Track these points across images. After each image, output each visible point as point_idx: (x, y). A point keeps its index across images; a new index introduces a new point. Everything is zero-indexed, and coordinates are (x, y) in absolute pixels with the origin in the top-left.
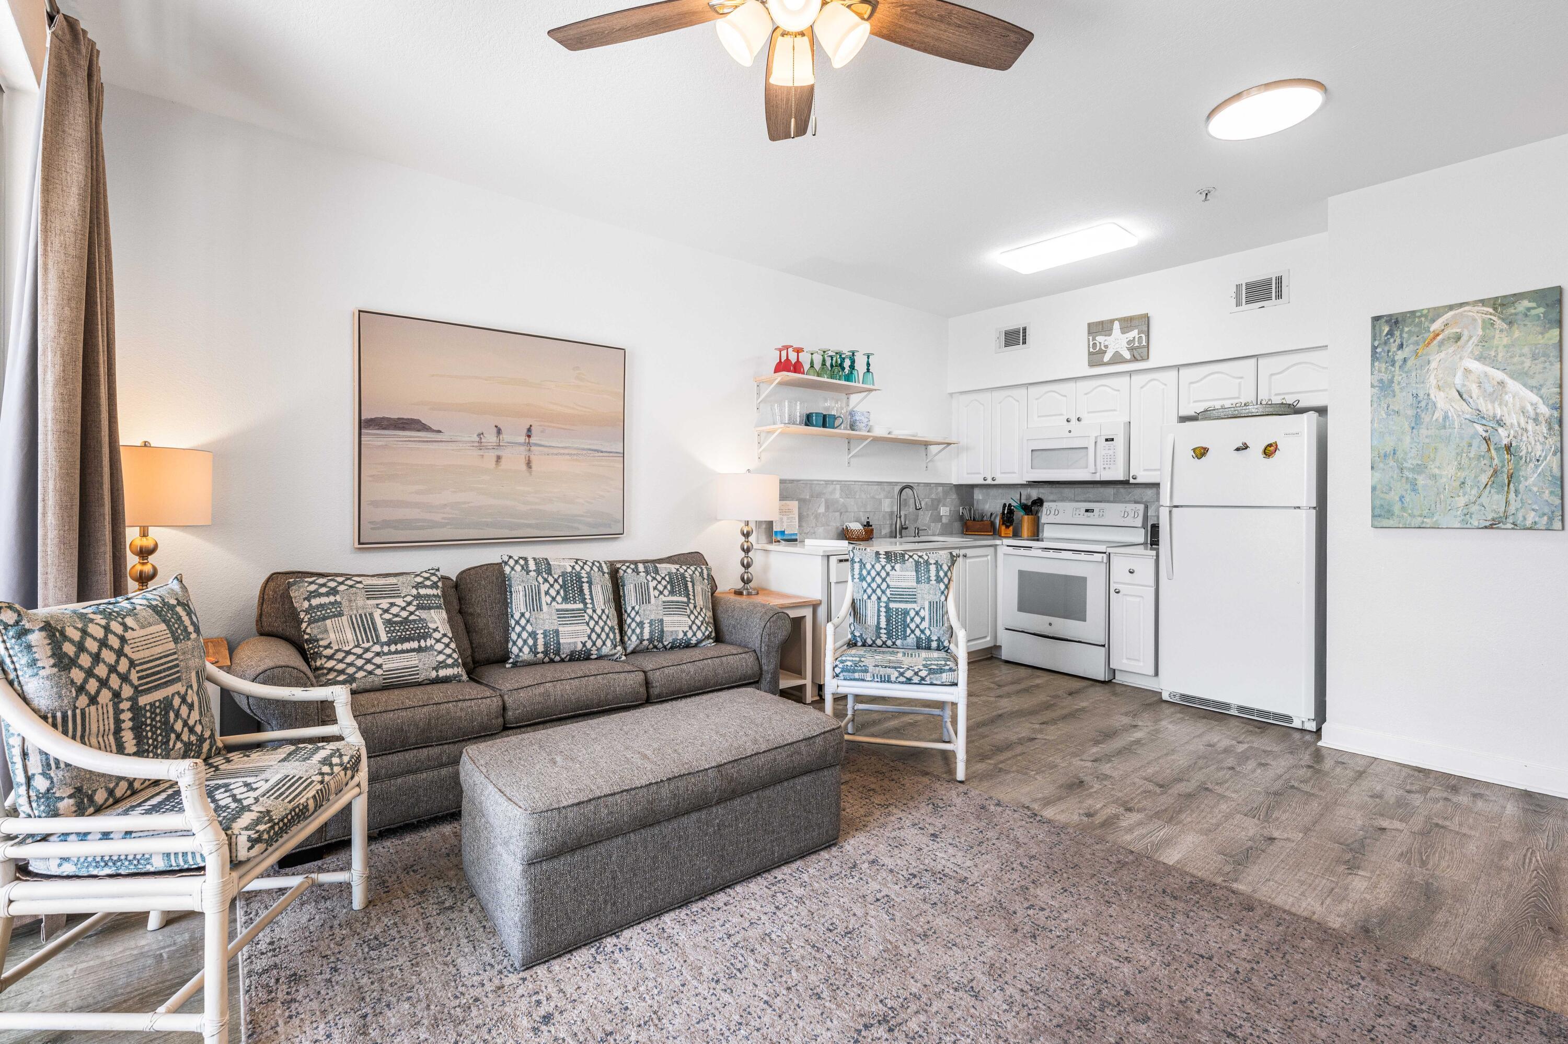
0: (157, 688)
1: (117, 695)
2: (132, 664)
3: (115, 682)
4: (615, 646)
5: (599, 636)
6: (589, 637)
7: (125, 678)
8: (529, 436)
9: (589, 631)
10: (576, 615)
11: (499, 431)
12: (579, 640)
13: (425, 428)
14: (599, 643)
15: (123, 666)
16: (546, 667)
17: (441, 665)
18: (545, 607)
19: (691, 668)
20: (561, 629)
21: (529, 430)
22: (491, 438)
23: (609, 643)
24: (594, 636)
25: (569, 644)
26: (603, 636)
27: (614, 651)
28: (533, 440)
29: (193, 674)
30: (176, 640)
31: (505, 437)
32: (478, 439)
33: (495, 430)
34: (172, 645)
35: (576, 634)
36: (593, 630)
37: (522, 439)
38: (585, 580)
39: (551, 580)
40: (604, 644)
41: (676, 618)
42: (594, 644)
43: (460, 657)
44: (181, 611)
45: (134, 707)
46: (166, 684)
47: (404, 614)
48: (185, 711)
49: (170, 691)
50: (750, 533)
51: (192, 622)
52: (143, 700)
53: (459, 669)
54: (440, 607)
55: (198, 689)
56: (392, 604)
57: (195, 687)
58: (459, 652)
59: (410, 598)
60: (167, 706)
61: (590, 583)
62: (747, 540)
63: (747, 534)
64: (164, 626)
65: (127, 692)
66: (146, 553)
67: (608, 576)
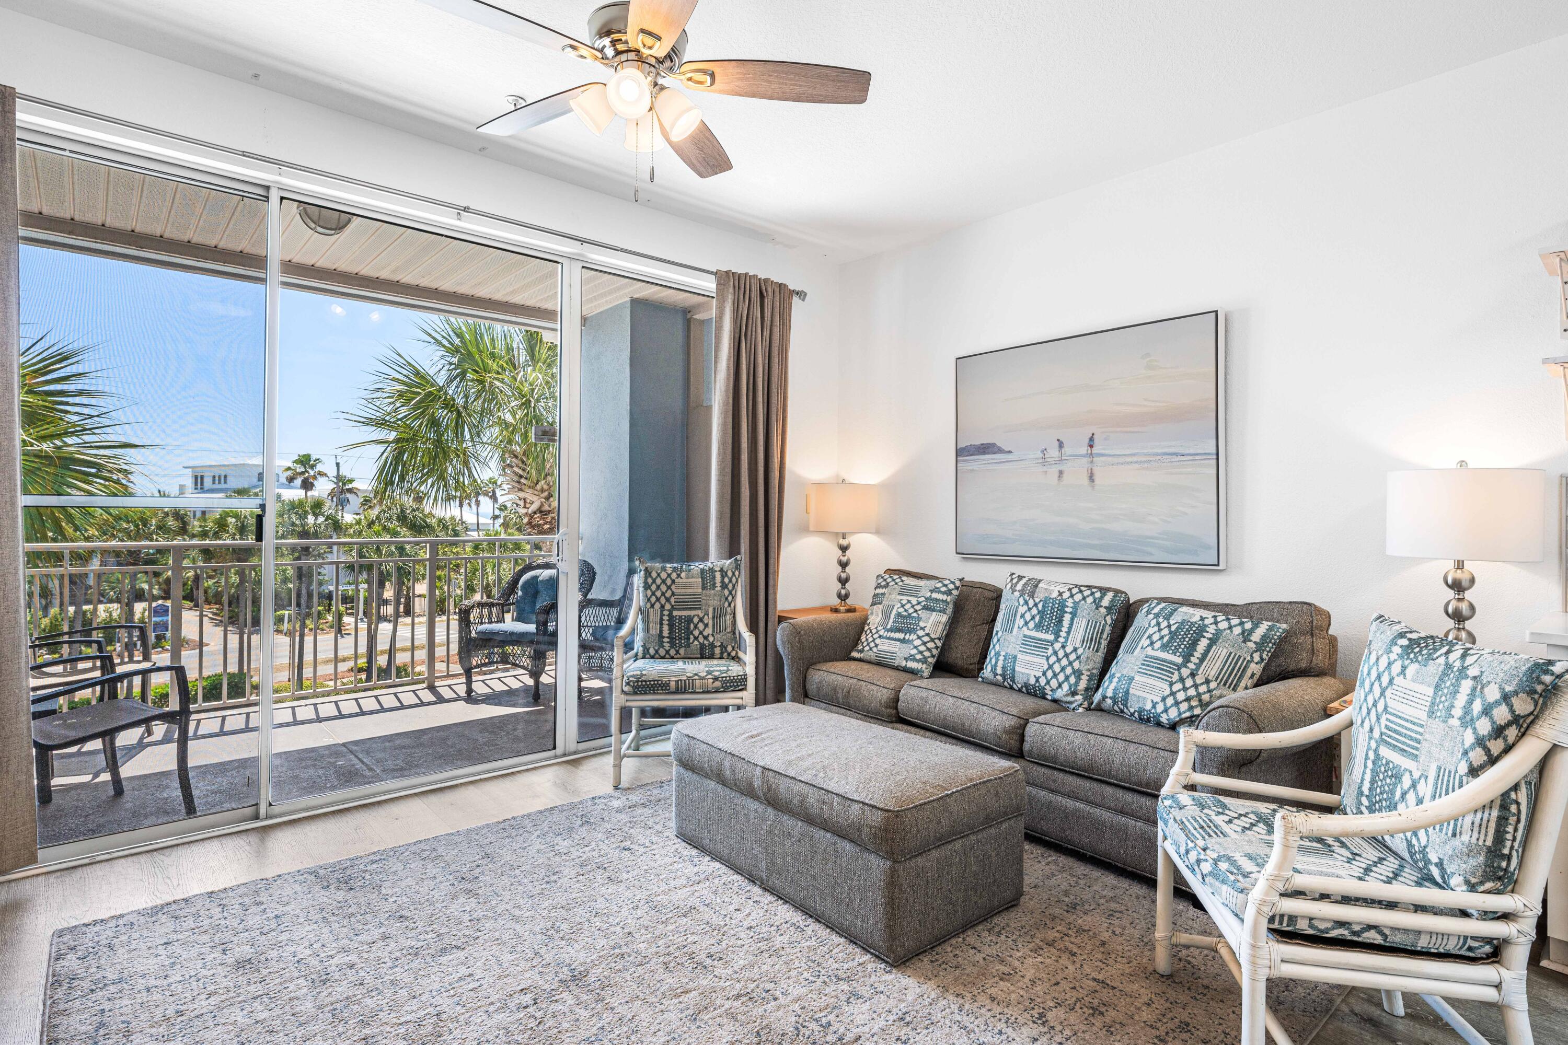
0: (684, 609)
1: (662, 607)
2: (673, 594)
3: (663, 600)
4: (1074, 693)
5: (1055, 675)
6: (1044, 673)
7: (668, 600)
8: (1091, 446)
9: (1046, 667)
10: (1041, 645)
11: (1061, 445)
12: (1033, 673)
13: (1000, 451)
14: (1054, 683)
15: (668, 594)
16: (1005, 691)
17: (911, 658)
18: (1015, 630)
20: (1019, 656)
21: (1091, 439)
22: (1053, 453)
23: (1066, 687)
24: (1050, 674)
25: (1023, 674)
26: (1061, 677)
27: (1070, 699)
28: (1095, 450)
29: (711, 610)
30: (704, 588)
31: (1067, 450)
32: (1041, 456)
33: (1057, 443)
34: (700, 590)
35: (1030, 665)
36: (1050, 667)
37: (1084, 450)
38: (1069, 610)
39: (1031, 603)
40: (1060, 686)
41: (1151, 681)
42: (1048, 683)
43: (933, 656)
44: (718, 575)
45: (670, 615)
46: (691, 609)
47: (911, 611)
48: (701, 626)
49: (692, 613)
50: (1465, 584)
51: (722, 582)
52: (675, 613)
53: (924, 666)
54: (943, 611)
55: (713, 617)
56: (909, 601)
57: (711, 615)
58: (935, 652)
59: (923, 599)
60: (689, 620)
61: (1074, 614)
62: (1461, 597)
63: (1457, 586)
64: (700, 580)
65: (668, 607)
66: (844, 549)
67: (1105, 611)
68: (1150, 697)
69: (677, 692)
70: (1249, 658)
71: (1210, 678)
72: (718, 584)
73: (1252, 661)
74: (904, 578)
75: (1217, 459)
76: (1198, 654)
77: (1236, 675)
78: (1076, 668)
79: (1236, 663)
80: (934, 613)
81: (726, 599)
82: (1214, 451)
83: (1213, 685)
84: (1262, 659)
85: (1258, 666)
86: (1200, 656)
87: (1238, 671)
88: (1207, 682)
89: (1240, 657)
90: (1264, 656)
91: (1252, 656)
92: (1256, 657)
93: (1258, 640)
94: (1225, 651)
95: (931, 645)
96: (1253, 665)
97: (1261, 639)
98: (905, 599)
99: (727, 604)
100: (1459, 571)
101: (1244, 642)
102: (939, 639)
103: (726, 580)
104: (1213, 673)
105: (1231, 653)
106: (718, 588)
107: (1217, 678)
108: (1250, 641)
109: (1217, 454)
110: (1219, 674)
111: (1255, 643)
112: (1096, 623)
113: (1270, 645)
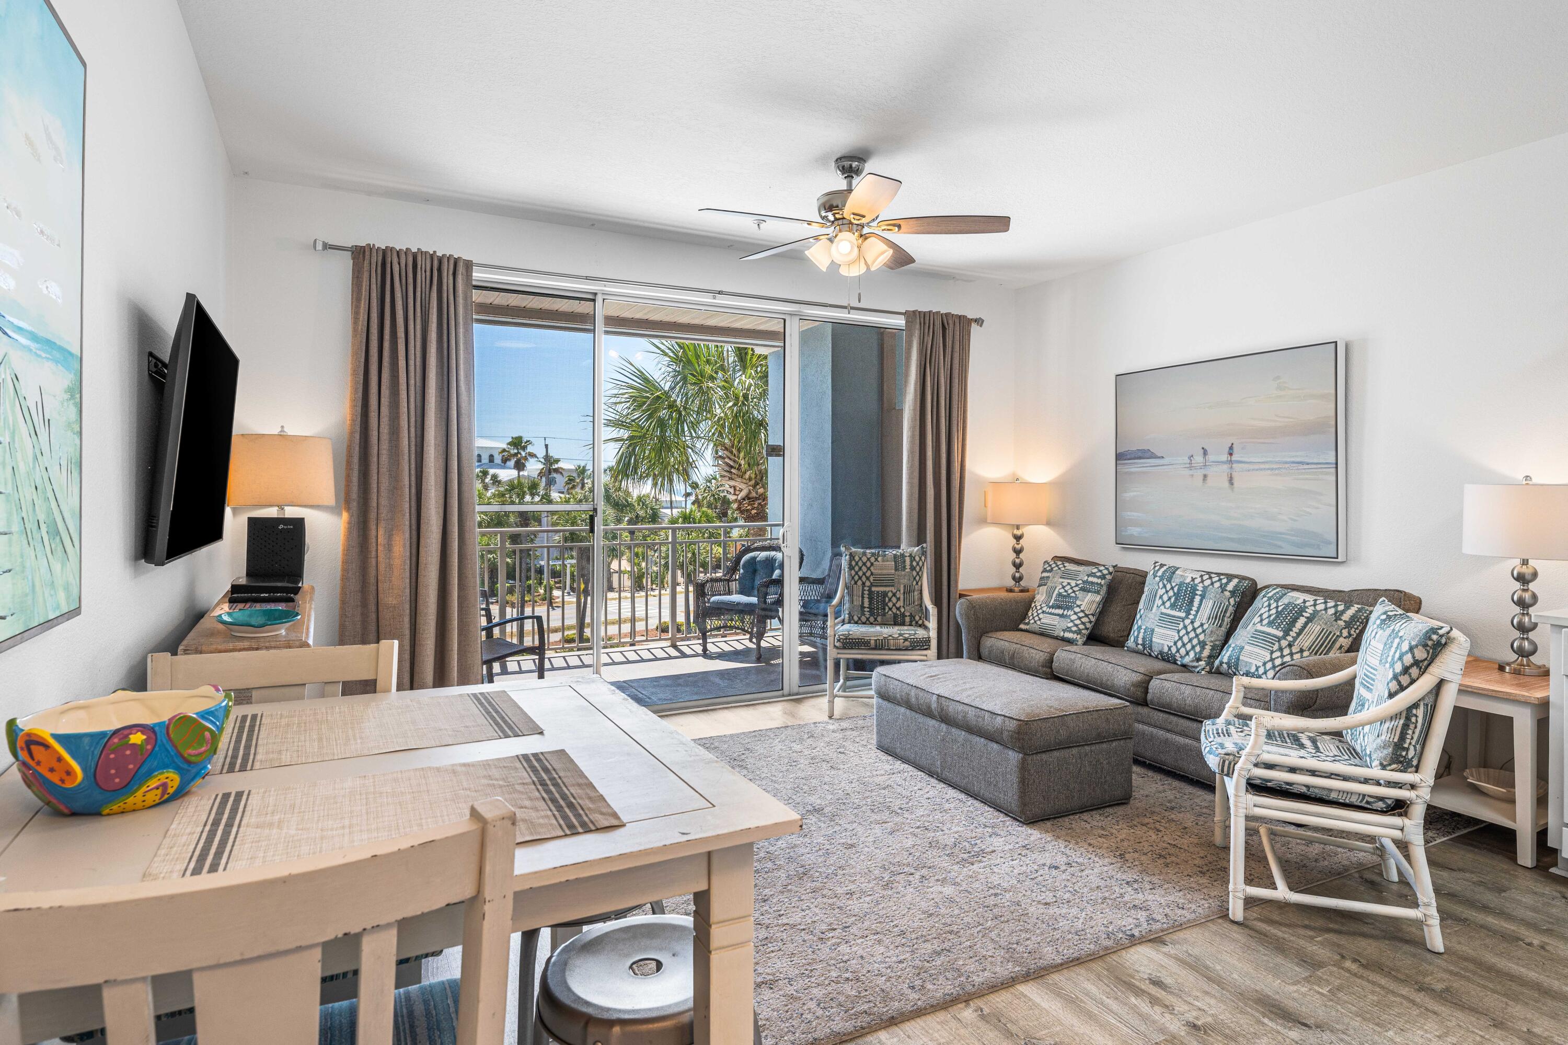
0: (881, 586)
1: (864, 584)
2: (872, 574)
3: (864, 579)
4: (1198, 660)
5: (1184, 645)
6: (1175, 643)
7: (868, 578)
8: (1231, 454)
9: (1177, 638)
10: (1173, 620)
11: (1205, 452)
12: (1166, 643)
13: (1153, 456)
14: (1183, 651)
15: (868, 574)
16: (1143, 658)
17: (1068, 630)
18: (1155, 608)
19: (1188, 690)
20: (1156, 629)
21: (1231, 448)
22: (1199, 459)
23: (1192, 654)
24: (1179, 644)
25: (1158, 643)
26: (1189, 647)
27: (1195, 664)
28: (1234, 458)
29: (902, 586)
30: (896, 569)
31: (1211, 457)
32: (1189, 461)
33: (1202, 451)
34: (893, 571)
35: (1164, 637)
36: (1181, 638)
37: (1225, 457)
38: (1199, 593)
39: (1169, 587)
40: (1187, 653)
41: (1257, 650)
42: (1178, 651)
43: (1087, 629)
44: (908, 559)
45: (870, 590)
46: (886, 586)
47: (1070, 591)
48: (894, 600)
49: (887, 589)
50: (1528, 577)
51: (911, 565)
52: (874, 589)
53: (1079, 636)
54: (1098, 592)
55: (904, 593)
56: (1069, 584)
57: (902, 591)
58: (1088, 625)
59: (1081, 582)
60: (885, 594)
61: (1203, 597)
62: (1526, 588)
63: (1522, 579)
64: (893, 563)
65: (868, 584)
66: (1018, 538)
67: (1229, 594)
68: (1255, 662)
69: (875, 648)
70: (1338, 633)
71: (1304, 648)
72: (908, 567)
73: (1341, 635)
74: (1066, 564)
75: (1337, 468)
76: (1295, 630)
77: (1326, 647)
78: (1201, 640)
79: (1327, 637)
80: (1090, 594)
81: (915, 578)
82: (1334, 461)
83: (1306, 654)
84: (1350, 635)
85: (1346, 640)
86: (1298, 631)
87: (1328, 643)
88: (1302, 651)
89: (1331, 632)
90: (1352, 632)
91: (1341, 632)
92: (1345, 633)
93: (1347, 620)
94: (1319, 627)
95: (1085, 620)
96: (1341, 639)
97: (1350, 619)
98: (1065, 582)
99: (915, 583)
100: (1524, 567)
101: (1336, 620)
102: (1093, 615)
103: (914, 563)
104: (1307, 644)
105: (1323, 629)
106: (908, 570)
107: (1310, 648)
108: (1341, 620)
109: (1337, 464)
110: (1312, 646)
111: (1345, 621)
112: (1221, 604)
113: (1358, 623)
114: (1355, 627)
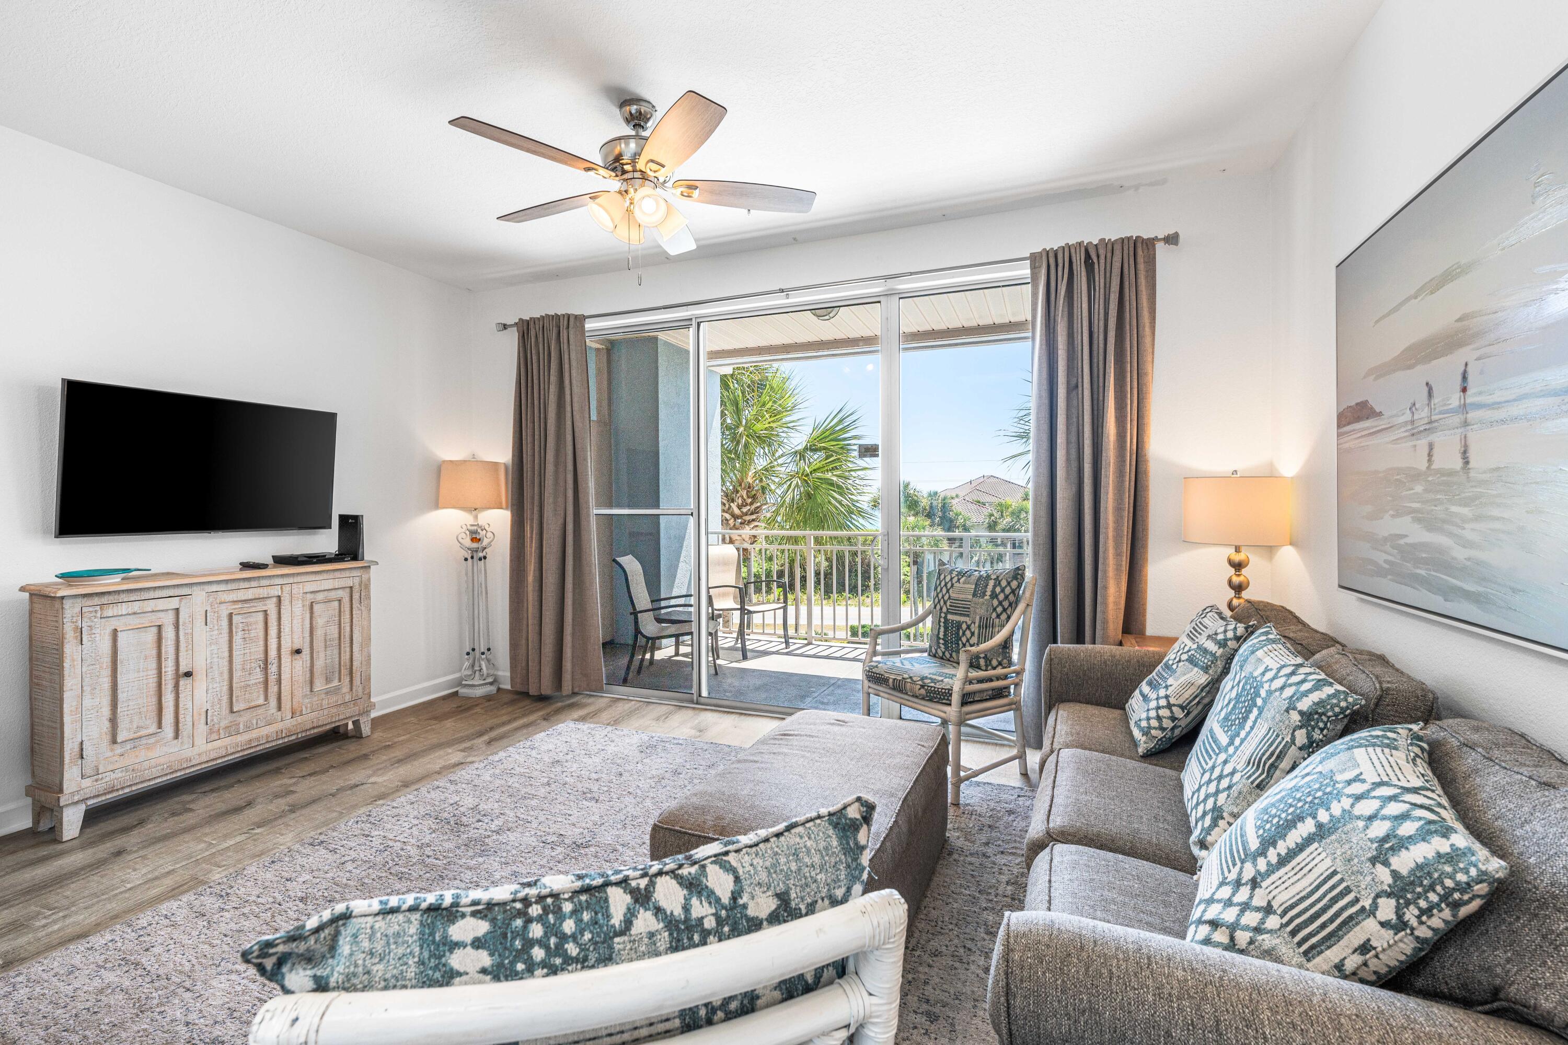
0: (956, 614)
2: (949, 598)
4: (1202, 844)
7: (945, 602)
8: (1464, 390)
11: (1430, 393)
13: (1372, 413)
15: (946, 597)
18: (1212, 716)
21: (1464, 375)
27: (1197, 851)
28: (1469, 398)
29: (978, 618)
30: (974, 595)
31: (1438, 402)
32: (1410, 417)
33: (1425, 390)
34: (970, 597)
43: (1162, 729)
44: (991, 583)
45: (945, 618)
46: (961, 615)
48: (968, 633)
49: (962, 619)
51: (993, 591)
52: (950, 617)
53: (1144, 738)
54: (1206, 669)
55: (979, 627)
57: (977, 625)
58: (1167, 724)
60: (959, 625)
64: (973, 586)
65: (944, 610)
66: (1237, 566)
67: (1299, 718)
70: (1367, 903)
71: (1275, 905)
72: (988, 593)
73: (1372, 912)
74: (1208, 615)
76: (1282, 847)
77: (1323, 926)
78: (1219, 804)
79: (1334, 900)
80: (1196, 669)
81: (995, 609)
83: (1273, 922)
84: (1400, 925)
86: (1283, 852)
87: (1332, 920)
88: (1268, 910)
89: (1348, 890)
90: (1410, 915)
93: (1404, 872)
94: (1328, 862)
95: (1165, 713)
97: (1412, 872)
99: (994, 615)
101: (1374, 861)
102: (1182, 708)
103: (998, 590)
104: (1282, 898)
105: (1335, 873)
106: (987, 597)
107: (1285, 912)
108: (1386, 863)
110: (1292, 907)
111: (1395, 874)
112: (1278, 736)
113: (1433, 897)
114: (1423, 904)
